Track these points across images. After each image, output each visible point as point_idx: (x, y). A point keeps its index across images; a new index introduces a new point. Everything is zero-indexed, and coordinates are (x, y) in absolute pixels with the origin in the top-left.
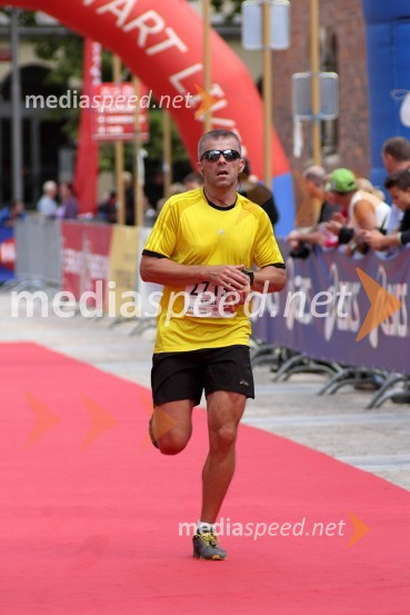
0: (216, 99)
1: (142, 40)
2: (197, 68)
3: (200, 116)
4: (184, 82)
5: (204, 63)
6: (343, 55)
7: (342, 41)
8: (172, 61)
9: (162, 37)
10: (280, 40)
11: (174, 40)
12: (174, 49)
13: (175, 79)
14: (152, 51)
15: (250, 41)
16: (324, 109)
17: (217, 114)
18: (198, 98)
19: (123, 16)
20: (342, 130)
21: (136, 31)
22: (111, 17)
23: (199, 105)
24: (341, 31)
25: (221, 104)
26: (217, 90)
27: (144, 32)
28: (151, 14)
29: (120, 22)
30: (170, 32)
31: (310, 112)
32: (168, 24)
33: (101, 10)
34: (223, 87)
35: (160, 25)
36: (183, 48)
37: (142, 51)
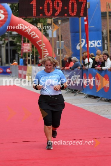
0: (44, 45)
1: (32, 36)
2: (41, 40)
3: (41, 48)
4: (39, 43)
5: (42, 40)
6: (63, 38)
7: (63, 36)
8: (37, 39)
9: (35, 36)
10: (55, 36)
11: (37, 36)
12: (37, 37)
13: (37, 42)
14: (34, 38)
15: (50, 36)
16: (62, 47)
17: (44, 48)
18: (41, 45)
19: (29, 32)
20: (63, 50)
21: (31, 35)
22: (27, 33)
23: (41, 46)
24: (63, 35)
25: (45, 46)
26: (44, 44)
27: (32, 35)
28: (33, 32)
29: (28, 33)
30: (36, 35)
31: (59, 47)
32: (36, 33)
33: (25, 31)
34: (45, 44)
35: (35, 34)
36: (38, 37)
37: (32, 38)
